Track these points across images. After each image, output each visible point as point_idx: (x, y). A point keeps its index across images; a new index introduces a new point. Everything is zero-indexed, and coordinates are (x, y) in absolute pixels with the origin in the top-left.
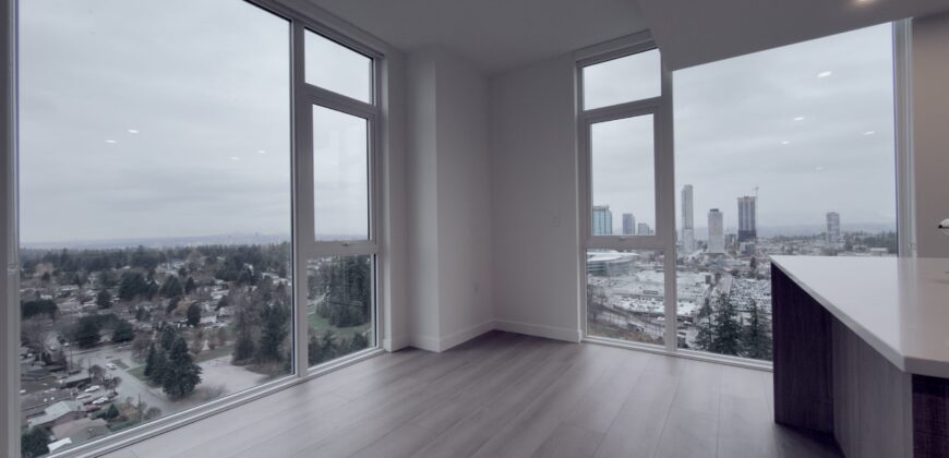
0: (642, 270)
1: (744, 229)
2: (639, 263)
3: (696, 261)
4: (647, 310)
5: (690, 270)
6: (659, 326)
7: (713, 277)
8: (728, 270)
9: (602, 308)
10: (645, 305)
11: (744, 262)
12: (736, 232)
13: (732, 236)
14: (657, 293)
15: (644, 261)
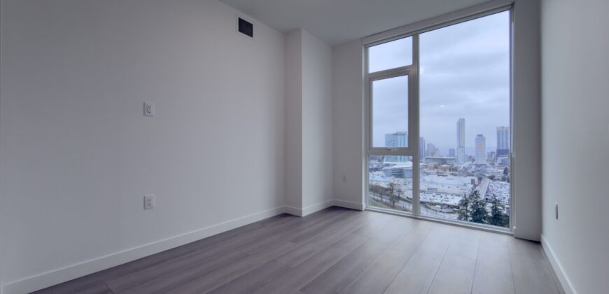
0: (428, 174)
1: (501, 148)
2: (426, 170)
3: (466, 169)
4: (429, 200)
5: (460, 175)
6: (436, 211)
7: (476, 180)
8: (487, 175)
9: (399, 198)
10: (428, 198)
11: (499, 171)
12: (495, 150)
13: (492, 153)
14: (436, 189)
15: (430, 168)
